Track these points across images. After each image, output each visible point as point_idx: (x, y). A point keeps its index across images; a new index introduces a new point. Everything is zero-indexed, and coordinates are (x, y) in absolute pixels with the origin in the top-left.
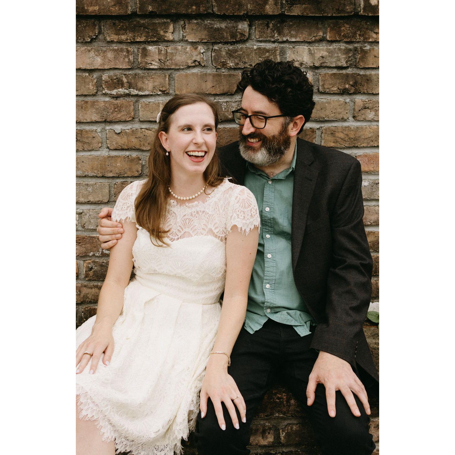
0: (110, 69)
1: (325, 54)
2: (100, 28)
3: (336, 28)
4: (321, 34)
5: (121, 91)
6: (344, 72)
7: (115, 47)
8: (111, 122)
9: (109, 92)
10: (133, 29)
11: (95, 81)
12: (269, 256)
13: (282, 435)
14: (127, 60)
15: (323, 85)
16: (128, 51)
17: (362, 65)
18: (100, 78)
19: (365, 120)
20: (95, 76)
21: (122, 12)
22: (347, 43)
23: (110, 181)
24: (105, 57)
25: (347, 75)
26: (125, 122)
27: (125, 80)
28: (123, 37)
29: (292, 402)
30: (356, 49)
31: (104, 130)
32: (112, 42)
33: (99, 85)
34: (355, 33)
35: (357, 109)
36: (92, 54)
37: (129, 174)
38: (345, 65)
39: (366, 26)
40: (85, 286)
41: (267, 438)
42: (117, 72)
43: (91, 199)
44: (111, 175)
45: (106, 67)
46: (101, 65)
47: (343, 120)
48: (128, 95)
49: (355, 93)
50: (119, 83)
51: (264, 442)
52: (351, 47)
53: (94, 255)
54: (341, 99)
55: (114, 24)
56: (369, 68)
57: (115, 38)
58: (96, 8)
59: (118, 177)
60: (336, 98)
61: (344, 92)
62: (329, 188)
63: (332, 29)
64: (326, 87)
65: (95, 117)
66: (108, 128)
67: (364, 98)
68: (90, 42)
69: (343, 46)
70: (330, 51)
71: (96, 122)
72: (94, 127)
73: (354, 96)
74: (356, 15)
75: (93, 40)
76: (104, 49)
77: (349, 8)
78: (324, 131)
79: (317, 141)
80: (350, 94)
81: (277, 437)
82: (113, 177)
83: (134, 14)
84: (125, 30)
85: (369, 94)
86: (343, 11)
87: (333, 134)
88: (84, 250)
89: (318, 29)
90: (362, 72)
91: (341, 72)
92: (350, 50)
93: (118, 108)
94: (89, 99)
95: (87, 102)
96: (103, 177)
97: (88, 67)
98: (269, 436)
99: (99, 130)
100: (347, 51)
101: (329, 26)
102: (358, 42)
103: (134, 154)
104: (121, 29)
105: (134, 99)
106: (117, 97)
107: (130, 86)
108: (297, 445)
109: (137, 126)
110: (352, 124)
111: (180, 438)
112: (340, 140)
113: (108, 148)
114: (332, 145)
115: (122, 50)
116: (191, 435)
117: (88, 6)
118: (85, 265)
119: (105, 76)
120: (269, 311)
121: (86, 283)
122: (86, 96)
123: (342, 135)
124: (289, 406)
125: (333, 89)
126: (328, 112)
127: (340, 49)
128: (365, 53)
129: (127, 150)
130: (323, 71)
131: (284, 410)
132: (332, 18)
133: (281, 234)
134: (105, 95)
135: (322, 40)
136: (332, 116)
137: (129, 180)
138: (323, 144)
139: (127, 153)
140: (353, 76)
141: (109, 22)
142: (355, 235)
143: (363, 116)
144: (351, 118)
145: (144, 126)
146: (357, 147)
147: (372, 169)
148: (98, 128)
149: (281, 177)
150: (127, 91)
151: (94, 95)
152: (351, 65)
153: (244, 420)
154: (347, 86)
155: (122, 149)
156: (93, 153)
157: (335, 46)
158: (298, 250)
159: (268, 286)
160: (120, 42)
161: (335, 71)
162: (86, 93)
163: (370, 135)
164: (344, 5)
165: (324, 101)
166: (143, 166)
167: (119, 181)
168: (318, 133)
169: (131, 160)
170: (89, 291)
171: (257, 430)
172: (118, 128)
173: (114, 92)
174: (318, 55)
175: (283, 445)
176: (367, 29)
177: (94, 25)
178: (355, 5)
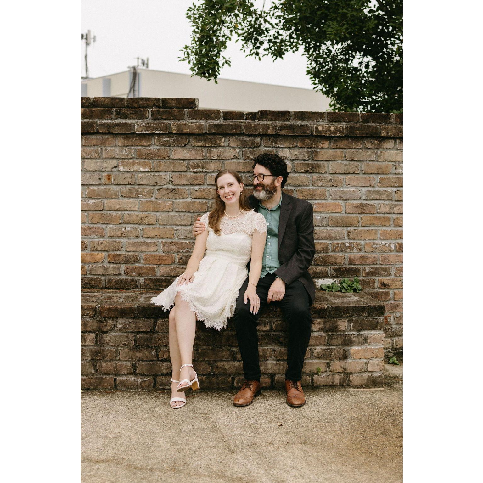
0: (194, 159)
1: (297, 153)
2: (189, 140)
3: (302, 141)
4: (295, 144)
5: (199, 170)
6: (307, 162)
7: (196, 148)
8: (193, 185)
9: (193, 170)
10: (205, 140)
11: (186, 165)
12: (269, 244)
13: (274, 326)
14: (202, 155)
15: (297, 168)
16: (202, 151)
17: (316, 159)
18: (188, 164)
19: (317, 186)
20: (186, 163)
21: (200, 132)
22: (308, 148)
23: (192, 214)
24: (191, 153)
25: (308, 164)
26: (200, 185)
27: (200, 165)
28: (200, 144)
29: (278, 309)
30: (312, 151)
31: (189, 189)
32: (195, 146)
33: (188, 167)
34: (312, 144)
35: (314, 180)
36: (185, 152)
37: (201, 210)
38: (307, 159)
39: (317, 140)
40: (178, 267)
41: (266, 327)
42: (197, 161)
43: (182, 223)
44: (192, 211)
45: (192, 158)
46: (189, 157)
47: (307, 186)
48: (202, 172)
49: (312, 173)
50: (197, 166)
51: (265, 329)
52: (310, 150)
53: (183, 251)
54: (306, 175)
55: (196, 138)
56: (319, 161)
57: (196, 144)
58: (188, 130)
59: (196, 212)
60: (303, 175)
61: (307, 172)
62: (296, 214)
63: (301, 142)
64: (298, 169)
65: (185, 183)
66: (191, 188)
67: (317, 175)
68: (184, 146)
69: (306, 150)
70: (299, 152)
71: (186, 185)
72: (185, 187)
73: (312, 174)
74: (312, 135)
75: (185, 145)
76: (191, 150)
77: (308, 132)
78: (297, 191)
79: (294, 195)
80: (310, 173)
81: (271, 327)
82: (193, 212)
83: (206, 133)
84: (201, 141)
85: (319, 173)
86: (305, 133)
87: (302, 192)
88: (178, 248)
89: (294, 141)
90: (316, 162)
91: (305, 162)
92: (310, 152)
93: (197, 178)
94: (183, 173)
95: (182, 175)
96: (188, 212)
97: (183, 158)
98: (267, 326)
99: (187, 189)
100: (308, 152)
101: (299, 140)
102: (314, 148)
103: (204, 201)
104: (200, 140)
105: (204, 174)
106: (196, 173)
107: (203, 167)
108: (281, 331)
109: (206, 187)
110: (311, 187)
111: (227, 316)
112: (305, 196)
113: (191, 197)
114: (302, 198)
115: (199, 150)
116: (231, 318)
117: (184, 129)
118: (178, 256)
119: (191, 163)
120: (268, 269)
121: (178, 266)
122: (181, 172)
123: (306, 193)
124: (277, 311)
125: (301, 170)
126: (299, 182)
127: (305, 151)
128: (317, 153)
129: (201, 199)
130: (296, 162)
131: (274, 313)
132: (300, 136)
133: (275, 235)
134: (191, 171)
135: (296, 147)
136: (301, 184)
137: (201, 214)
138: (297, 197)
139: (201, 200)
140: (311, 164)
141: (194, 137)
142: (309, 237)
143: (317, 184)
144: (311, 185)
145: (209, 187)
146: (314, 199)
147: (322, 210)
148: (187, 188)
149: (275, 209)
150: (201, 170)
151: (185, 172)
152: (310, 158)
153: (257, 313)
154: (308, 169)
155: (198, 198)
156: (184, 200)
157: (302, 149)
158: (281, 241)
159: (268, 257)
160: (199, 146)
161: (302, 162)
162: (181, 171)
163: (320, 194)
164: (306, 130)
165: (298, 176)
166: (208, 207)
167: (196, 214)
168: (295, 192)
169: (203, 204)
170: (180, 270)
171: (261, 323)
172: (196, 188)
173: (195, 170)
174: (294, 154)
175: (274, 331)
176: (318, 142)
177: (187, 138)
178: (311, 130)
